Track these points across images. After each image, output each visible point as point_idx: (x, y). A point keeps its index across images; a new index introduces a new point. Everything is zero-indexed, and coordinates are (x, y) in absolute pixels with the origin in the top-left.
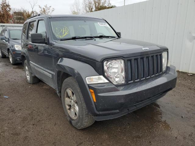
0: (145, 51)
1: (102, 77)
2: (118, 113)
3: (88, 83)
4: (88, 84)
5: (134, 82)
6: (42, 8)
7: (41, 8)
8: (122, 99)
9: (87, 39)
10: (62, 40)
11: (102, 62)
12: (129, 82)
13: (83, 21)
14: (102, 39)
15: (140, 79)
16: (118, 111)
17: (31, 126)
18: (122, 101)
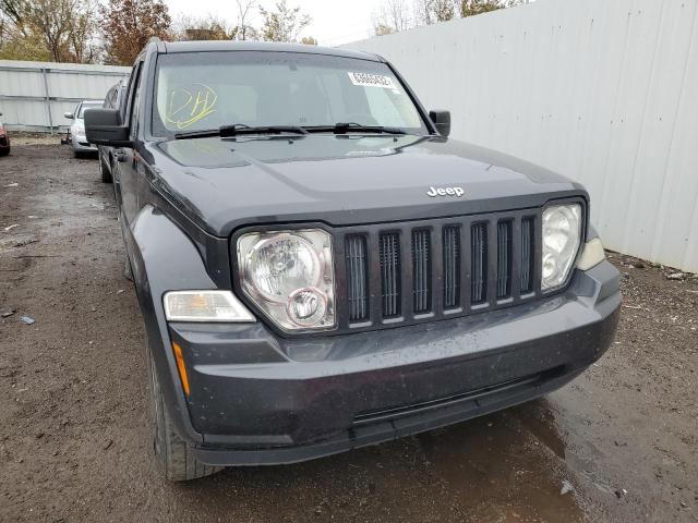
0: (438, 201)
1: (228, 295)
2: (288, 446)
3: (170, 317)
4: (168, 322)
5: (378, 328)
6: (270, 15)
7: (265, 13)
8: (290, 397)
9: (283, 134)
10: (180, 137)
11: (229, 238)
12: (352, 326)
13: (287, 68)
14: (347, 137)
15: (408, 317)
16: (287, 439)
17: (29, 440)
18: (289, 404)
